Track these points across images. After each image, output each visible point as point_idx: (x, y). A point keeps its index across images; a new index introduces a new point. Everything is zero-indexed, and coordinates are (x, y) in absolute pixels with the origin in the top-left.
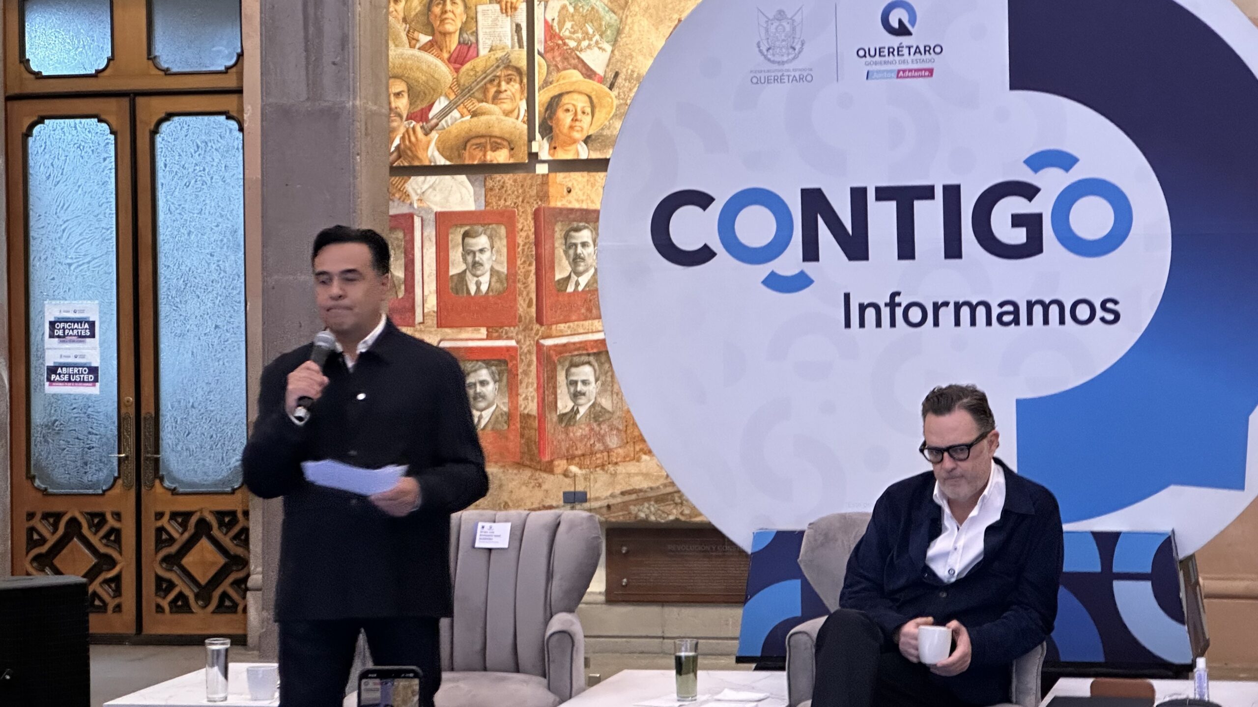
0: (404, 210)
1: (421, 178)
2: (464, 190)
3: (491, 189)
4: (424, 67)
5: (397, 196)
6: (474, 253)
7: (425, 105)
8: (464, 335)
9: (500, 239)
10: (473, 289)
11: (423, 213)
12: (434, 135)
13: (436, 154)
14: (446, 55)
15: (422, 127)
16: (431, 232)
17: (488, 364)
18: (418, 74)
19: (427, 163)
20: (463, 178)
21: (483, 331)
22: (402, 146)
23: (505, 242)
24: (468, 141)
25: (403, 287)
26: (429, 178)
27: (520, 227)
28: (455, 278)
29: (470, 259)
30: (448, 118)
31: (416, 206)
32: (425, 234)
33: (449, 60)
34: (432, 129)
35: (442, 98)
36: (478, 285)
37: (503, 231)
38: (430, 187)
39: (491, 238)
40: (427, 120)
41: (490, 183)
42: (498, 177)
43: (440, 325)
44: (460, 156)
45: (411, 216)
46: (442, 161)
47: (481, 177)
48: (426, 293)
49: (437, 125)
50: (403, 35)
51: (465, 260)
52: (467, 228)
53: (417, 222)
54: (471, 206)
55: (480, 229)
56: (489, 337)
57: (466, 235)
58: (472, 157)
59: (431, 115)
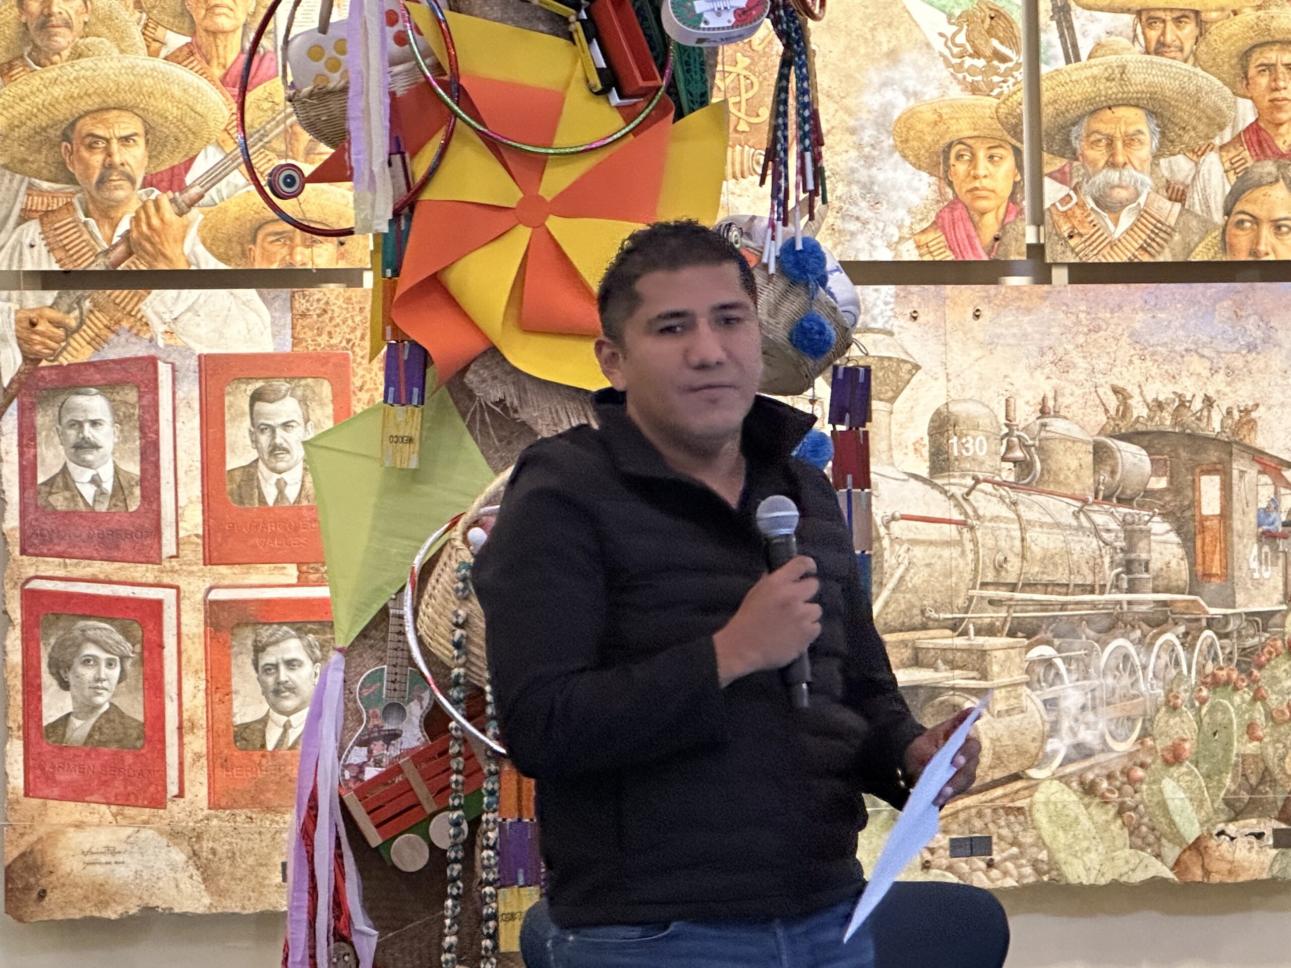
0: (139, 350)
1: (172, 293)
2: (252, 317)
3: (303, 315)
4: (176, 91)
5: (125, 324)
6: (273, 430)
7: (178, 159)
8: (254, 579)
9: (322, 405)
10: (271, 495)
11: (175, 357)
12: (196, 215)
13: (201, 250)
14: (218, 72)
15: (173, 201)
16: (190, 390)
17: (301, 630)
18: (162, 104)
19: (182, 266)
20: (250, 294)
21: (291, 572)
22: (135, 234)
23: (329, 410)
24: (260, 227)
25: (137, 491)
26: (185, 292)
27: (358, 383)
28: (238, 477)
29: (264, 439)
30: (222, 185)
31: (161, 343)
32: (180, 394)
33: (223, 81)
34: (191, 204)
35: (211, 149)
36: (281, 486)
37: (326, 389)
38: (189, 310)
39: (303, 402)
40: (182, 188)
41: (301, 304)
42: (316, 293)
43: (208, 561)
44: (244, 254)
45: (153, 362)
46: (210, 263)
47: (285, 293)
48: (180, 504)
49: (201, 196)
50: (136, 31)
51: (255, 442)
52: (259, 384)
53: (164, 372)
54: (265, 345)
55: (284, 386)
56: (302, 582)
57: (256, 397)
58: (268, 257)
59: (189, 179)
